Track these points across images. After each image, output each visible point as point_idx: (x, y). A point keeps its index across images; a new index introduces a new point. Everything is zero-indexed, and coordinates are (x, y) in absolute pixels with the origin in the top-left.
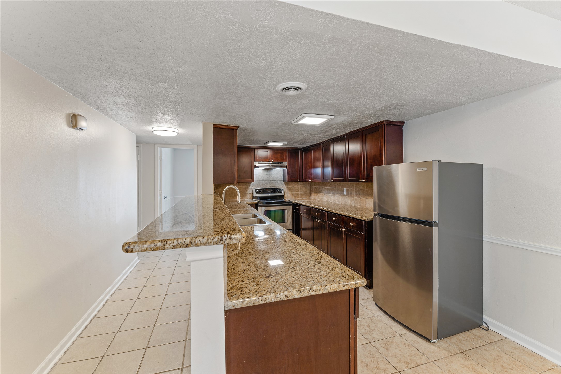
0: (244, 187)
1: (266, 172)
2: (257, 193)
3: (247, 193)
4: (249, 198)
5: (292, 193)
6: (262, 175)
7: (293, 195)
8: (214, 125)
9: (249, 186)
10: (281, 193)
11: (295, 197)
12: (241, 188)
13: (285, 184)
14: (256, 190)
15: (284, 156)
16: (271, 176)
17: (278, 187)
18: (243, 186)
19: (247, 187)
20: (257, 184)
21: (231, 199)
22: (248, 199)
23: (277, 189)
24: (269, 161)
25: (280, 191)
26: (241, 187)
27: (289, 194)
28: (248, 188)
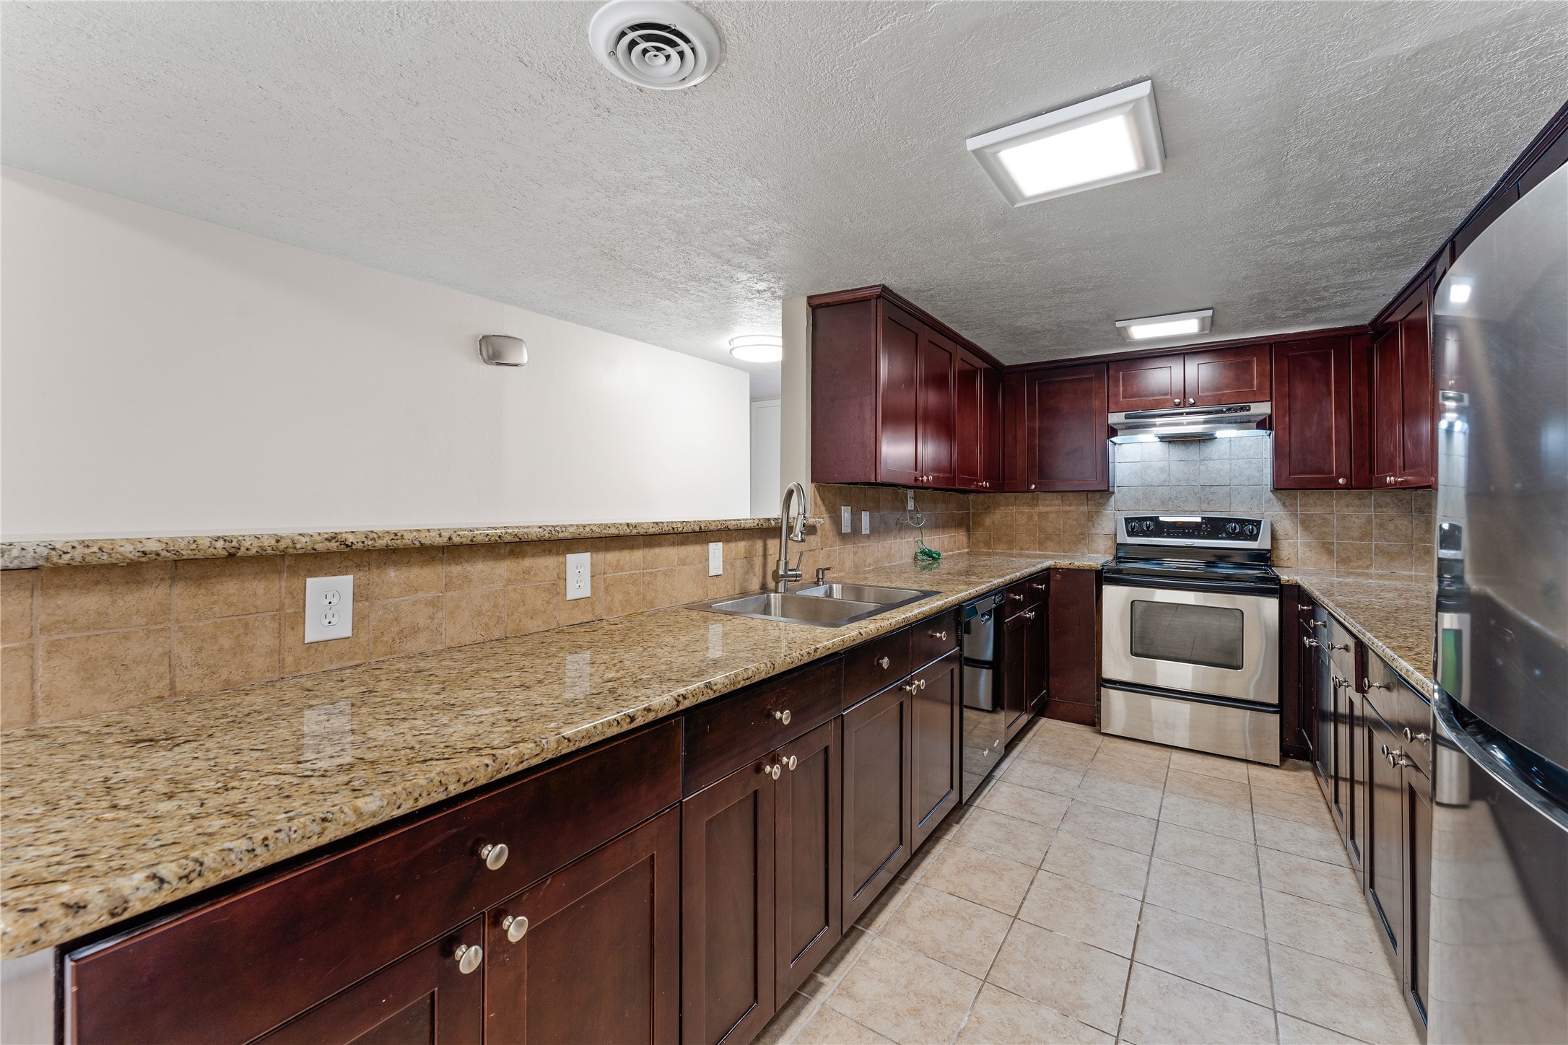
0: (1085, 508)
1: (1177, 453)
2: (1131, 533)
3: (1093, 531)
4: (1105, 552)
5: (1324, 543)
6: (1161, 464)
7: (1330, 552)
8: (810, 298)
9: (1104, 505)
10: (1254, 537)
11: (1344, 561)
12: (1070, 511)
13: (1280, 500)
14: (1128, 520)
15: (1252, 375)
16: (1202, 468)
17: (1240, 511)
18: (1077, 505)
19: (1094, 508)
20: (1138, 500)
21: (1035, 550)
22: (1097, 552)
23: (1230, 520)
24: (1178, 406)
25: (1248, 528)
26: (1072, 508)
27: (1308, 545)
28: (1098, 512)
